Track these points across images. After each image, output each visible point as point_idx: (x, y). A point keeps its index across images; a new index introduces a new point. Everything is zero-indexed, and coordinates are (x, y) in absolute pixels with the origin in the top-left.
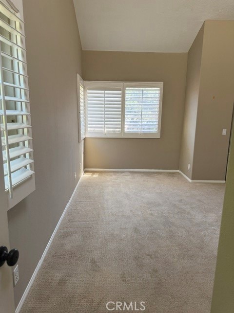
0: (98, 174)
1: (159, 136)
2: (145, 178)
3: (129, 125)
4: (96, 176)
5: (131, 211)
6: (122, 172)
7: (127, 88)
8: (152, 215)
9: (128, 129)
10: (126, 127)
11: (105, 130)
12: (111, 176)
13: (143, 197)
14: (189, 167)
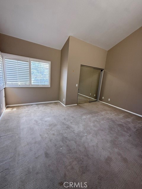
0: (16, 108)
1: (49, 86)
2: (45, 107)
3: (34, 81)
4: (15, 109)
5: (41, 135)
6: (32, 105)
7: (31, 62)
8: (54, 134)
9: (33, 82)
10: (32, 81)
11: (20, 83)
12: (25, 108)
13: (46, 121)
14: (64, 100)
